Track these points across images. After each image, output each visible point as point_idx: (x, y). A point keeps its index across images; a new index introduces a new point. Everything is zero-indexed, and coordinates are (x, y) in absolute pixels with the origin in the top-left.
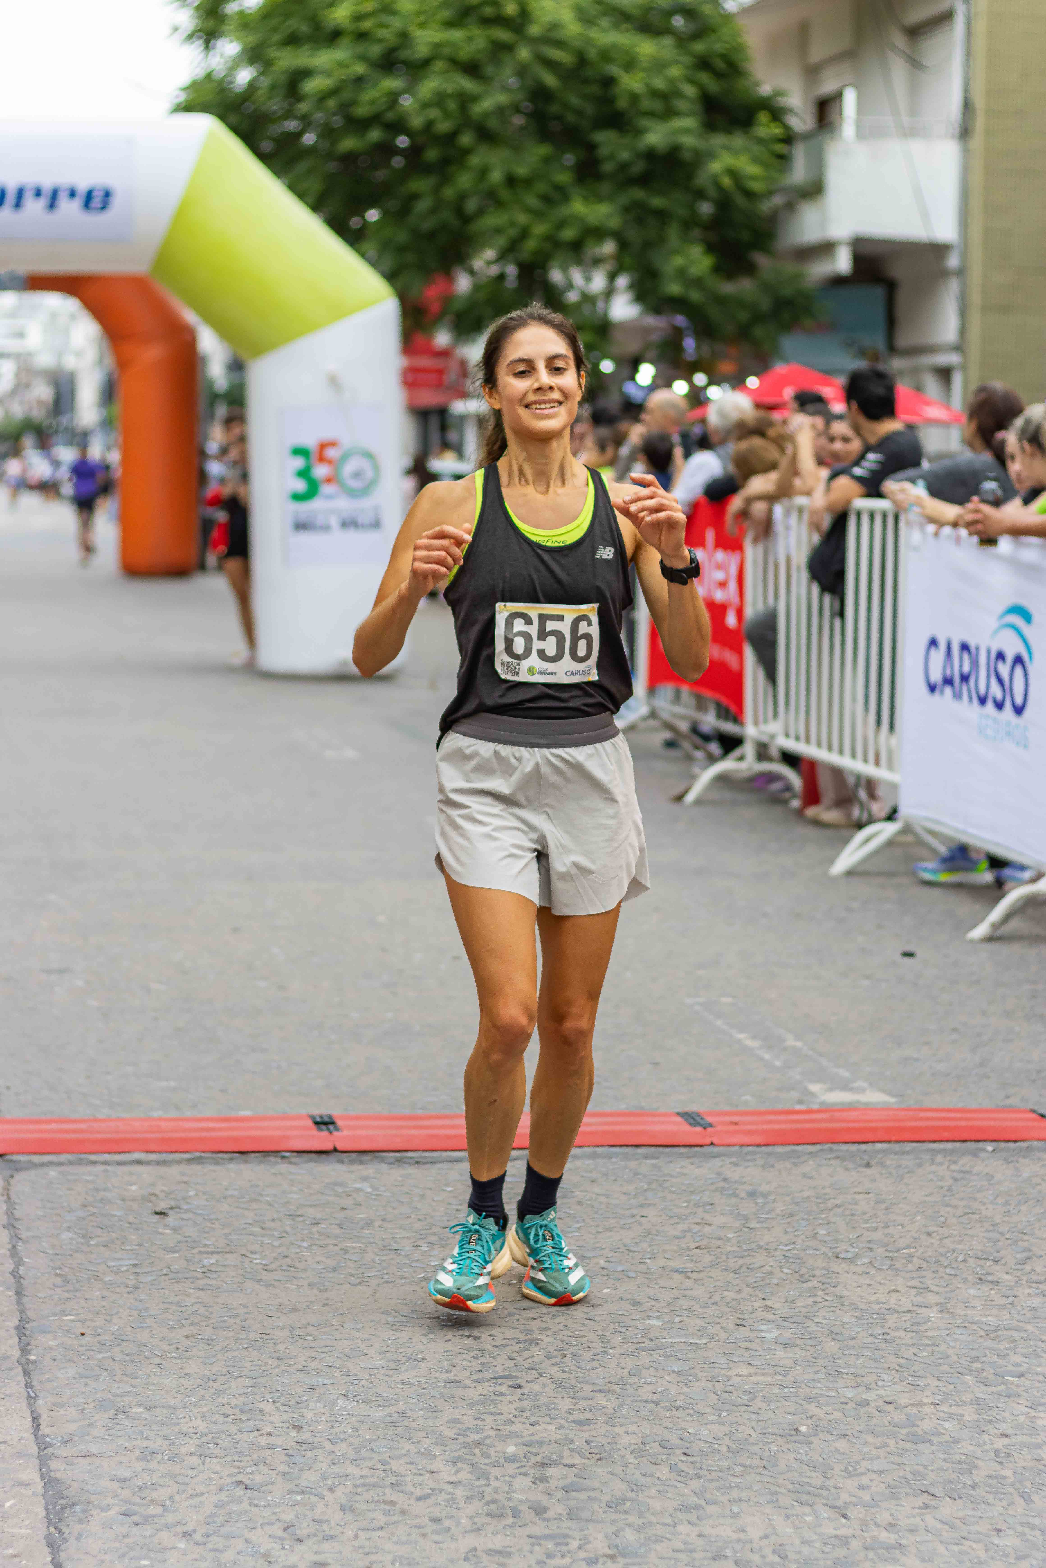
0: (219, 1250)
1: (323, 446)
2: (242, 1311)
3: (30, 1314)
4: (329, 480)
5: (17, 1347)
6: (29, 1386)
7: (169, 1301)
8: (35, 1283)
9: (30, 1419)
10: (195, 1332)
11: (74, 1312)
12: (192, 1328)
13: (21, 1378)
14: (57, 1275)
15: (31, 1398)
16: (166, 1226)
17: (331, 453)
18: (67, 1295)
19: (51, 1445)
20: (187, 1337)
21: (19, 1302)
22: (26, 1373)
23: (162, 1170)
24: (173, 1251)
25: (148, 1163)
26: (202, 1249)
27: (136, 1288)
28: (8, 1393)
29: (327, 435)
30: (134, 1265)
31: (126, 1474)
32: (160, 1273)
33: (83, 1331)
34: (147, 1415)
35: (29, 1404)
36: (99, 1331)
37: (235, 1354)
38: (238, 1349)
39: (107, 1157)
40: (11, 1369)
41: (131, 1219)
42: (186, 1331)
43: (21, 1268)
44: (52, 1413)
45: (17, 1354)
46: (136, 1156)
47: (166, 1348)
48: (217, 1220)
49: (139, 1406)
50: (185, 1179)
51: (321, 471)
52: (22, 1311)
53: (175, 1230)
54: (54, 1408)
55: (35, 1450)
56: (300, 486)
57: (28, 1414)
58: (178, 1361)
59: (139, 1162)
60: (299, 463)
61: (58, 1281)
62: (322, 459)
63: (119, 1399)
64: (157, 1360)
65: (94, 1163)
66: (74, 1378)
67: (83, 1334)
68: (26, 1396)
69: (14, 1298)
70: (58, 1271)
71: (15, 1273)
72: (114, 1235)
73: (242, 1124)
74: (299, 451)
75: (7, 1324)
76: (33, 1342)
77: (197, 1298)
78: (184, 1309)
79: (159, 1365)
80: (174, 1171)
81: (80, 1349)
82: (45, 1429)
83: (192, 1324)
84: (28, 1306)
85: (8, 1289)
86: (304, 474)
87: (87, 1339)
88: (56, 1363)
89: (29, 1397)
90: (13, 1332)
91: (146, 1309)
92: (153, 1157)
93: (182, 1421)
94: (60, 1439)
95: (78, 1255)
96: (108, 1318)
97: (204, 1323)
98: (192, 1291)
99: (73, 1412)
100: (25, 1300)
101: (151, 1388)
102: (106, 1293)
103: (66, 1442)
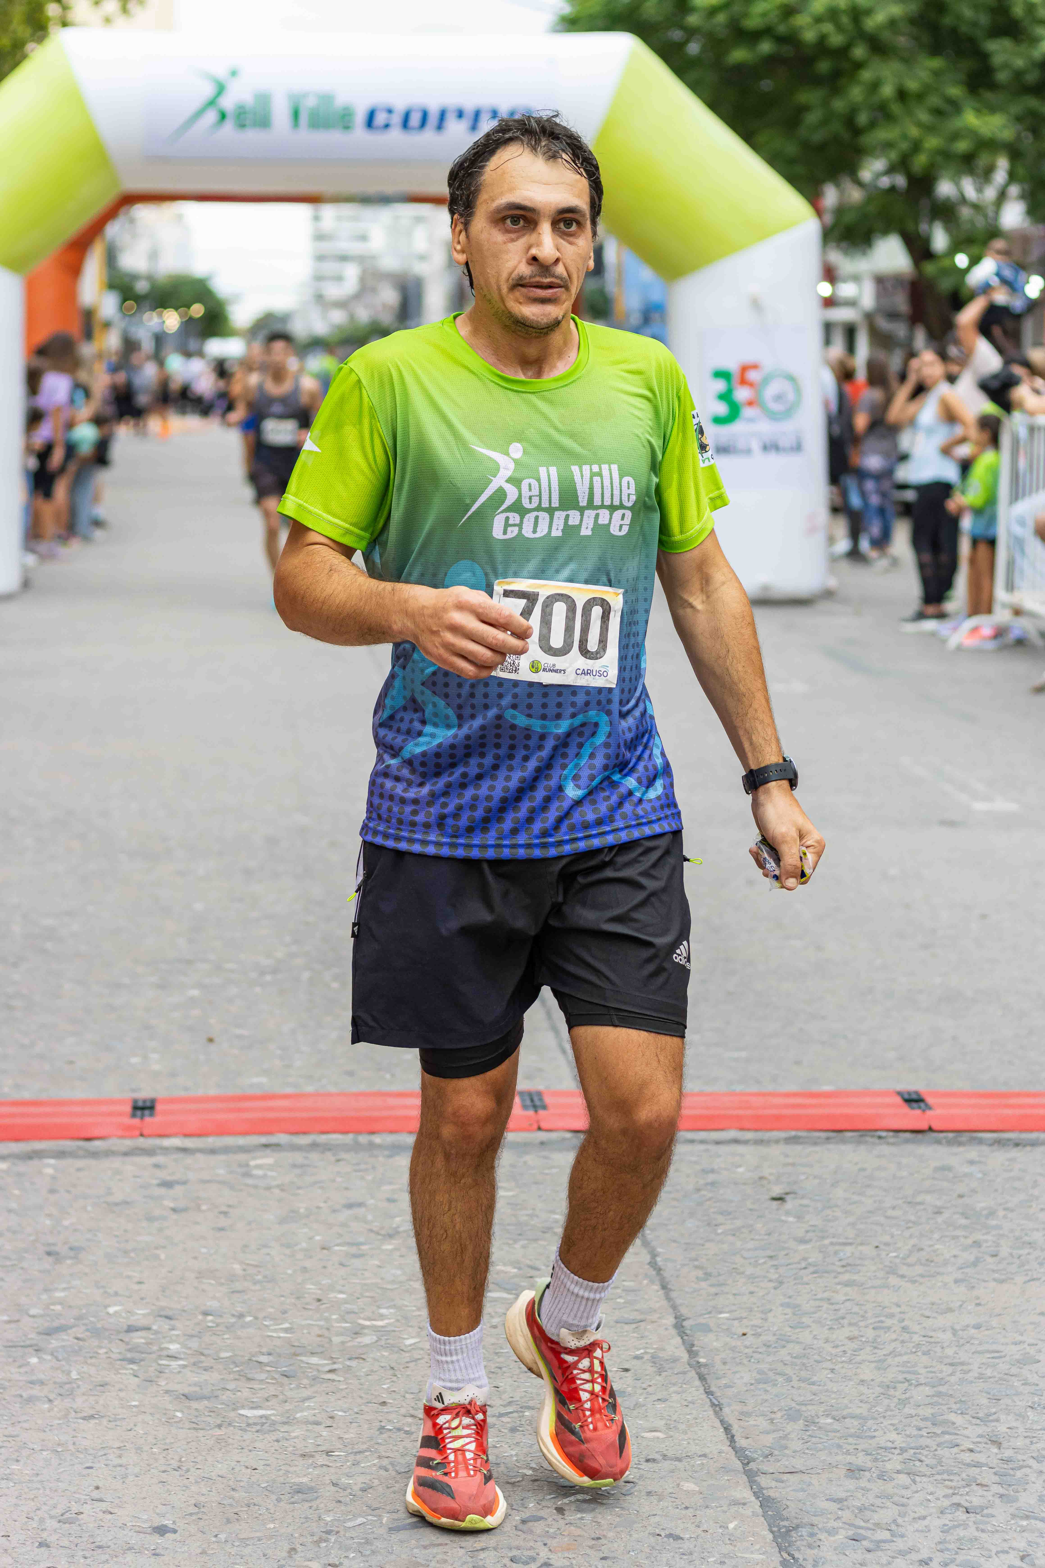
0: (850, 1241)
1: (744, 369)
2: (896, 1310)
3: (684, 1311)
4: (750, 403)
5: (683, 1348)
6: (709, 1393)
7: (819, 1297)
8: (677, 1276)
9: (722, 1430)
10: (856, 1333)
11: (727, 1309)
12: (852, 1329)
13: (697, 1383)
14: (696, 1267)
15: (716, 1405)
16: (788, 1213)
17: (752, 375)
18: (713, 1290)
19: (754, 1460)
20: (851, 1339)
21: (668, 1298)
22: (702, 1378)
23: (763, 1150)
24: (803, 1241)
25: (746, 1142)
26: (834, 1240)
27: (781, 1283)
28: (690, 1399)
29: (748, 357)
30: (771, 1257)
31: (843, 1495)
32: (799, 1266)
33: (745, 1331)
34: (837, 1426)
35: (716, 1413)
36: (759, 1330)
37: (905, 1358)
38: (906, 1353)
39: (702, 1135)
40: (684, 1373)
41: (749, 1204)
42: (847, 1332)
43: (658, 1259)
44: (742, 1423)
45: (685, 1356)
46: (732, 1134)
47: (834, 1351)
48: (837, 1206)
49: (827, 1416)
50: (790, 1160)
51: (742, 394)
52: (674, 1307)
53: (799, 1218)
54: (742, 1417)
55: (738, 1465)
56: (722, 409)
57: (718, 1424)
58: (851, 1366)
59: (736, 1141)
60: (720, 386)
61: (700, 1273)
62: (743, 381)
63: (804, 1408)
64: (828, 1365)
65: (692, 1141)
66: (752, 1384)
67: (744, 1334)
68: (709, 1404)
69: (661, 1292)
70: (696, 1263)
71: (653, 1264)
72: (739, 1223)
73: (831, 1101)
74: (721, 374)
75: (664, 1321)
76: (696, 1343)
77: (846, 1294)
78: (837, 1307)
79: (832, 1370)
80: (776, 1151)
81: (747, 1351)
82: (741, 1442)
83: (850, 1324)
84: (678, 1301)
85: (652, 1282)
86: (725, 397)
87: (749, 1340)
88: (727, 1367)
89: (713, 1405)
90: (673, 1332)
91: (799, 1306)
92: (749, 1135)
93: (875, 1434)
94: (759, 1452)
95: (708, 1245)
96: (763, 1316)
97: (861, 1324)
98: (839, 1287)
99: (763, 1423)
100: (673, 1295)
101: (833, 1396)
102: (752, 1289)
103: (767, 1457)
